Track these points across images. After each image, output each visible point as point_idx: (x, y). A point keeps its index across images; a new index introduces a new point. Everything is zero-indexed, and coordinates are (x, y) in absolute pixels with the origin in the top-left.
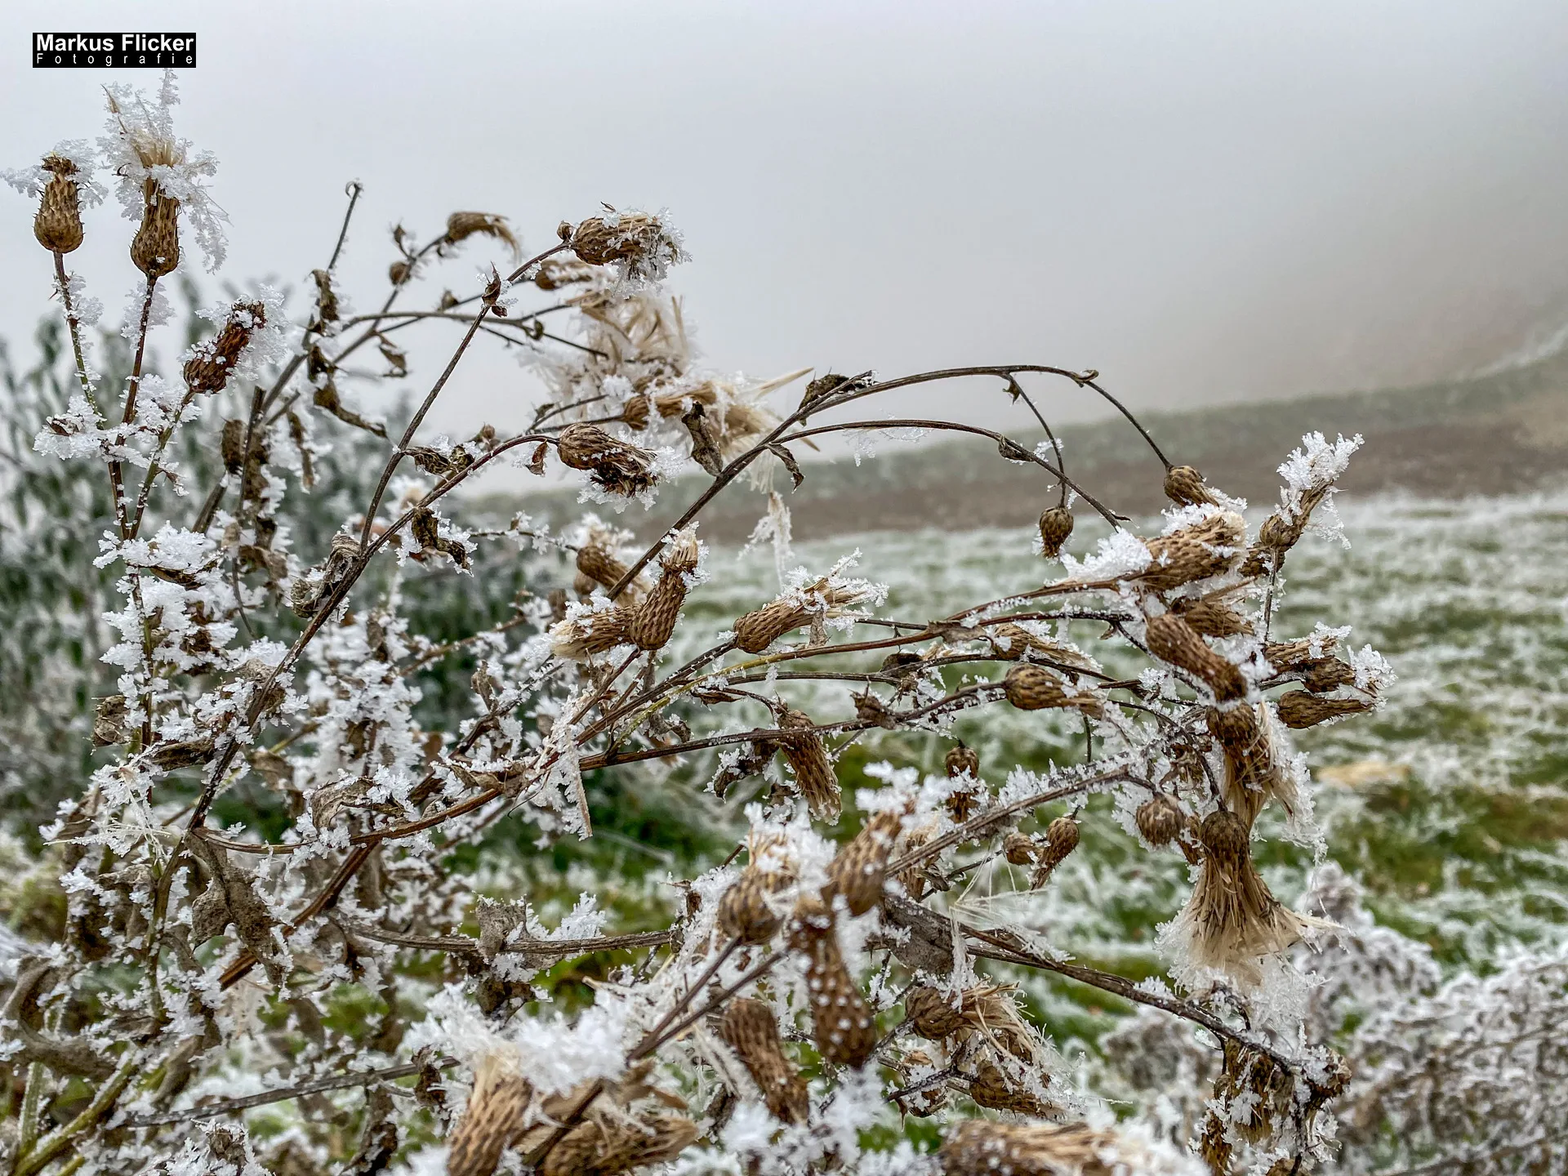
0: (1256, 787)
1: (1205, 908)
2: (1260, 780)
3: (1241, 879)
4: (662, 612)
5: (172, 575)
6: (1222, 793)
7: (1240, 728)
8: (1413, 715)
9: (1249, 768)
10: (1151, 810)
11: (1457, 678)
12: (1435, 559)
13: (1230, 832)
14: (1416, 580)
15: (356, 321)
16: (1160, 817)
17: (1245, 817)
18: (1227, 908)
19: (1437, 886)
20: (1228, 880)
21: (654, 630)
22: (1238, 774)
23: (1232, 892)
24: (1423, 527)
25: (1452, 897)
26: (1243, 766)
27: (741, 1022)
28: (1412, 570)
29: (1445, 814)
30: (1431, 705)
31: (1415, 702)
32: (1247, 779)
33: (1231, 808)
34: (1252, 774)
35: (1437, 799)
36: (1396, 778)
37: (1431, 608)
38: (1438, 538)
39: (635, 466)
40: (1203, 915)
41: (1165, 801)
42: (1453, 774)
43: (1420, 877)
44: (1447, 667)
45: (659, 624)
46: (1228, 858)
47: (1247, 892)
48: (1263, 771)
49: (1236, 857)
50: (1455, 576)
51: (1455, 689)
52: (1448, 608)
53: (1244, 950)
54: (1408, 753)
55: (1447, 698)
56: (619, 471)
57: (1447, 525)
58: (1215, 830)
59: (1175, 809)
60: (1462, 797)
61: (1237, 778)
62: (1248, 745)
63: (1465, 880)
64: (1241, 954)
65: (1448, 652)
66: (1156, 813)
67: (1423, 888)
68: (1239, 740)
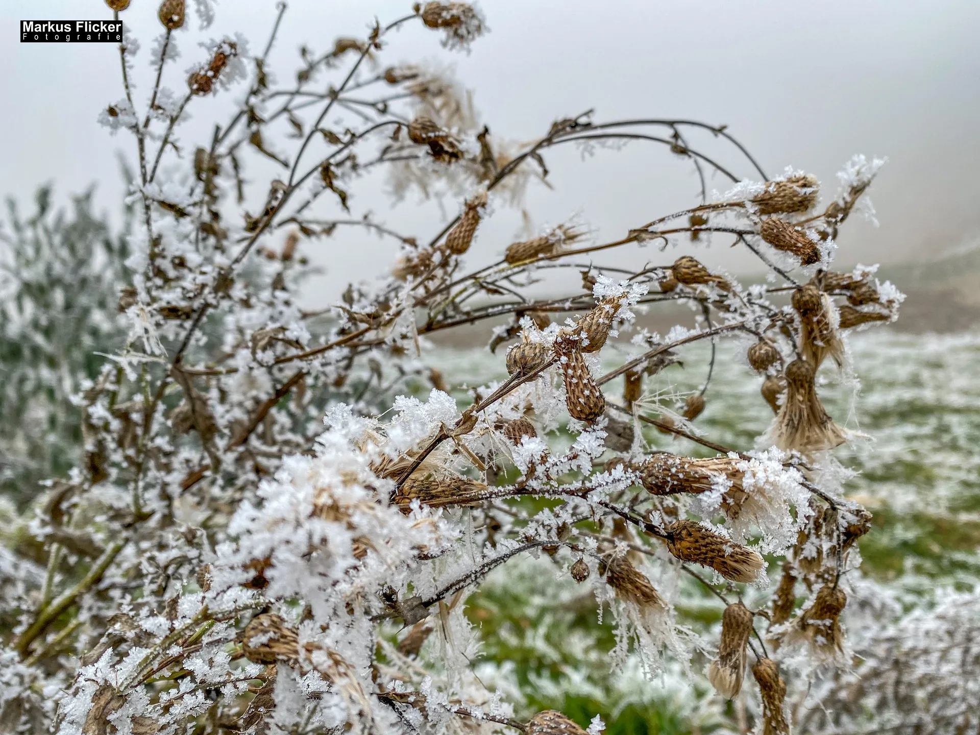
0: (820, 343)
1: (787, 417)
2: (823, 338)
3: (809, 400)
4: (466, 231)
5: (171, 207)
6: (799, 350)
7: (812, 302)
8: (888, 467)
9: (816, 333)
10: (757, 348)
11: (916, 445)
12: (903, 372)
13: (803, 370)
14: (891, 385)
15: (278, 93)
16: (762, 351)
17: (813, 363)
18: (800, 417)
19: (900, 572)
20: (801, 398)
21: (461, 241)
22: (809, 336)
23: (804, 406)
24: (896, 352)
25: (910, 580)
26: (812, 330)
27: (516, 429)
28: (888, 378)
29: (906, 529)
30: (899, 462)
31: (889, 460)
32: (815, 339)
33: (804, 358)
34: (818, 335)
35: (902, 520)
36: (876, 506)
37: (900, 402)
38: (905, 359)
39: (452, 145)
40: (786, 421)
41: (766, 343)
42: (912, 505)
43: (888, 567)
44: (910, 438)
45: (464, 237)
46: (802, 386)
47: (812, 409)
48: (825, 332)
49: (806, 385)
50: (916, 382)
51: (914, 452)
52: (911, 403)
53: (809, 447)
54: (884, 491)
55: (909, 458)
56: (442, 147)
57: (912, 352)
58: (795, 369)
59: (772, 347)
60: (917, 519)
61: (809, 338)
62: (817, 315)
63: (918, 570)
64: (807, 449)
65: (910, 429)
66: (760, 349)
67: (891, 574)
68: (812, 310)
